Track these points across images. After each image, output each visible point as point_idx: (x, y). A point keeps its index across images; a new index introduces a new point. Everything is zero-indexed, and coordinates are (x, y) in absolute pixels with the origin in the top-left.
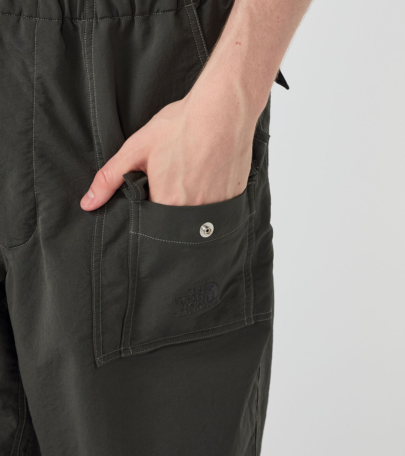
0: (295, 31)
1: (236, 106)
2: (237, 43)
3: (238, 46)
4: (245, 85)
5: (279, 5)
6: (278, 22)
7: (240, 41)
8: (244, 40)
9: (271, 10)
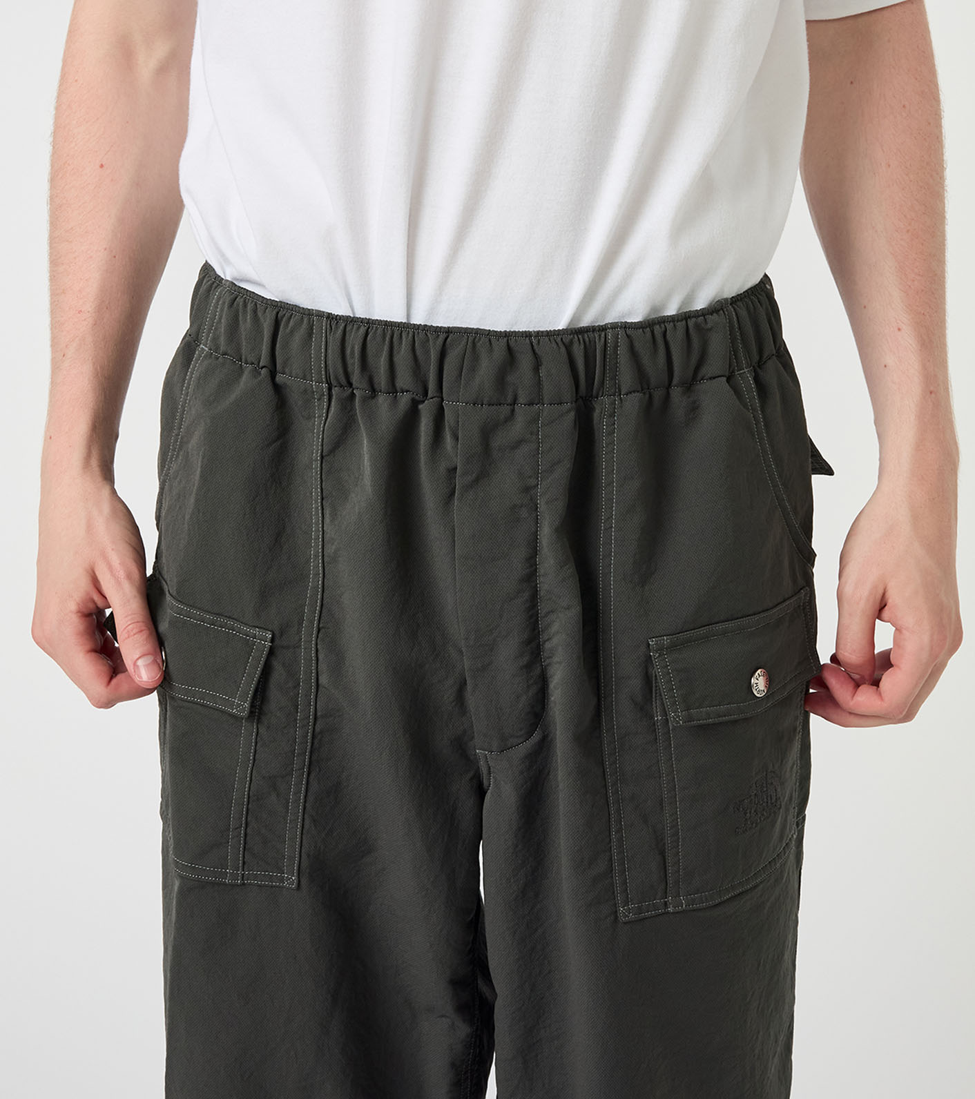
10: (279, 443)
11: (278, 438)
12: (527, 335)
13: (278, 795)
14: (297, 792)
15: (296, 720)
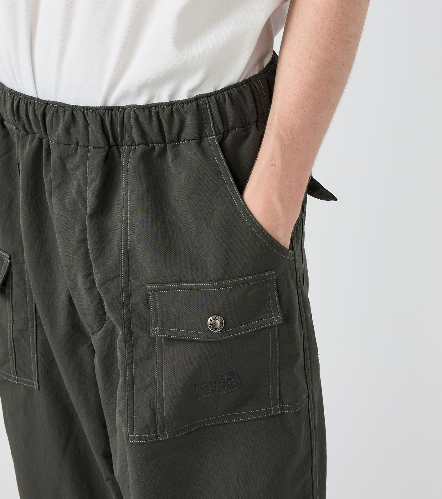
0: (318, 150)
1: (276, 217)
2: (272, 165)
3: (273, 167)
4: (282, 201)
5: (303, 129)
6: (304, 144)
7: (274, 163)
8: (278, 162)
9: (298, 135)
10: (7, 155)
11: (6, 153)
12: (83, 108)
13: (25, 340)
14: (33, 340)
15: (27, 302)
